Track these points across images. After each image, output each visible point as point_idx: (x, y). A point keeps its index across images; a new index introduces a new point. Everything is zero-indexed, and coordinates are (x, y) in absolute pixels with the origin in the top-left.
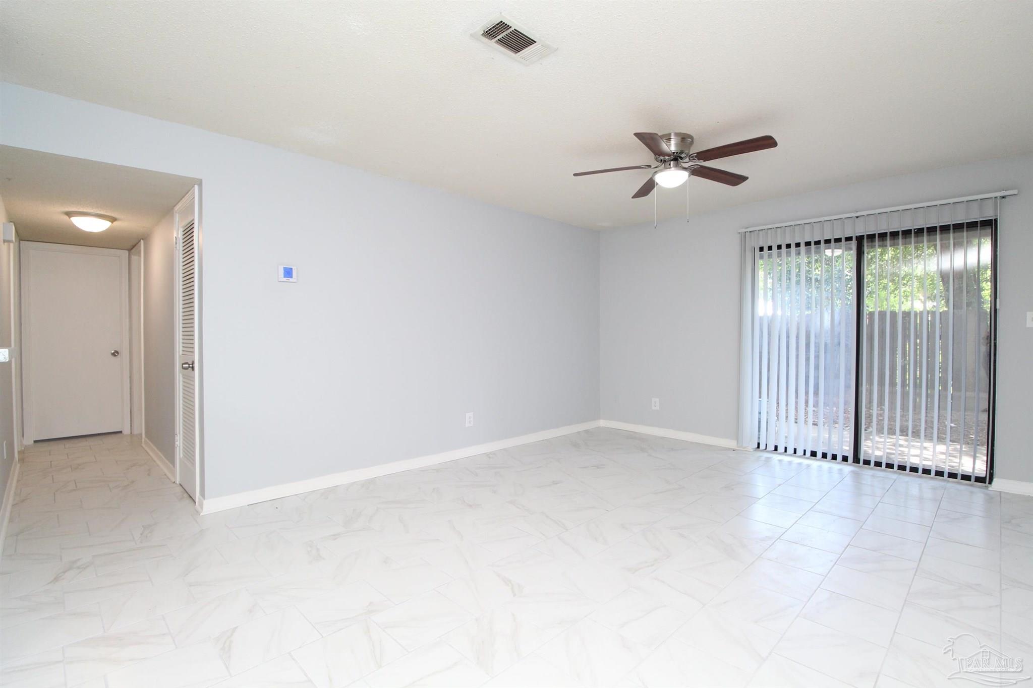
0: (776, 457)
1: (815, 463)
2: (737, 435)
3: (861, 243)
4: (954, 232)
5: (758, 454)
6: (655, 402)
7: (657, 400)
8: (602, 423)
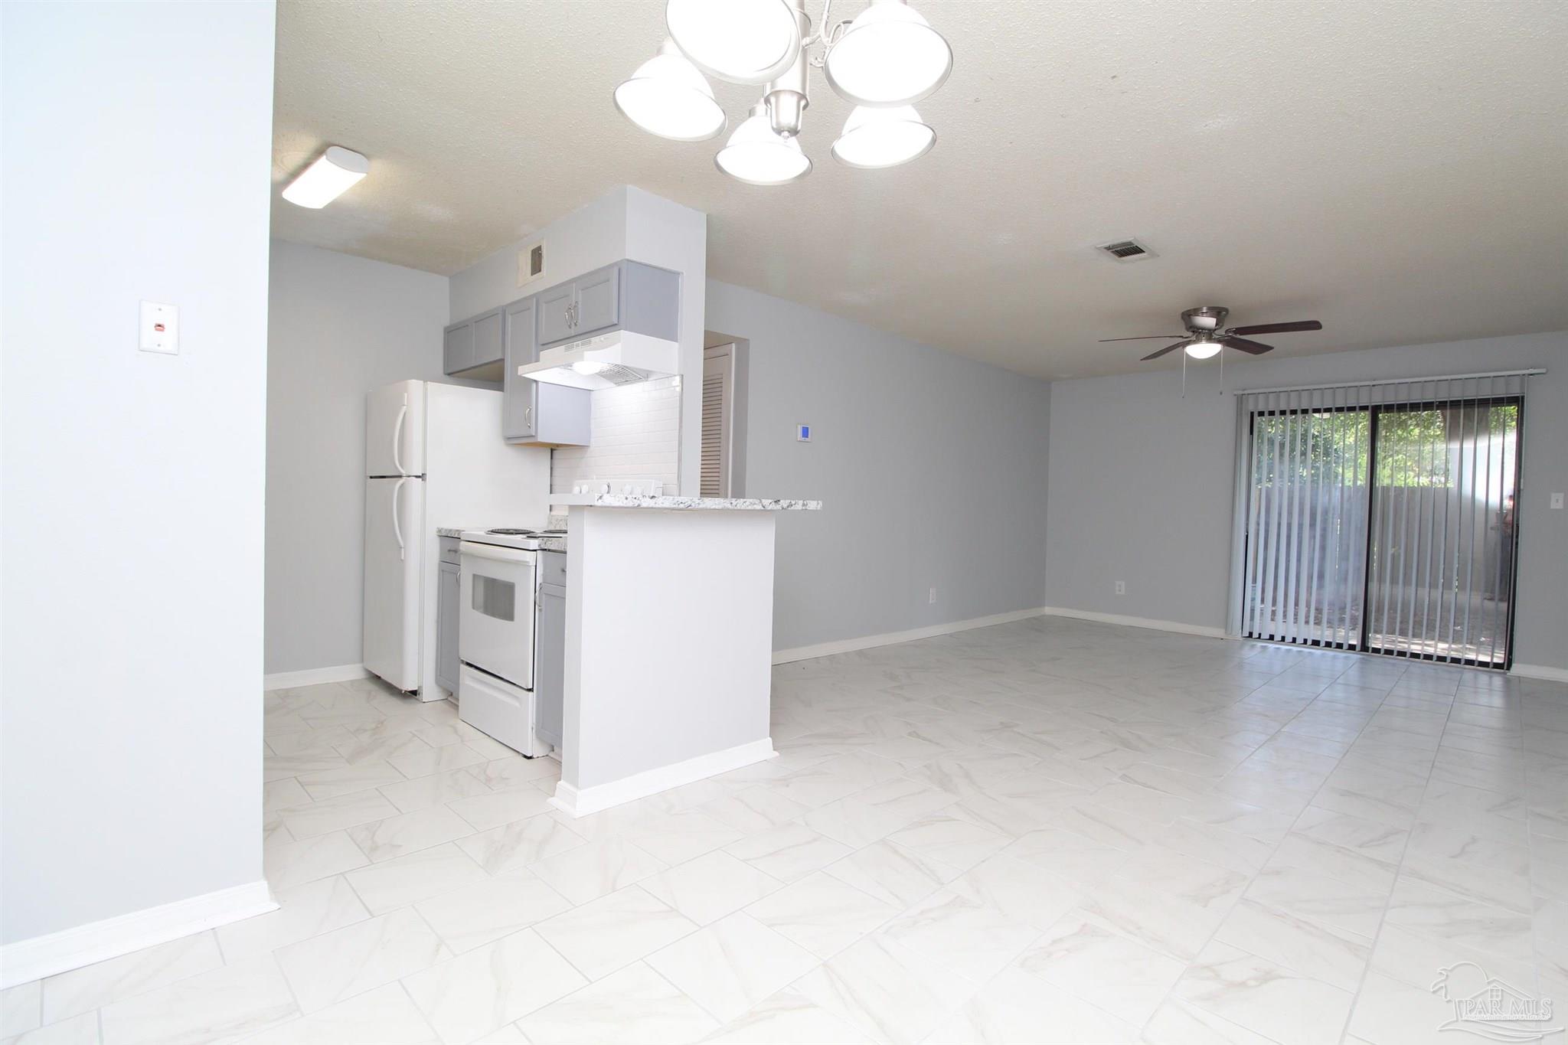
0: (1271, 646)
1: (1317, 652)
2: (1226, 624)
3: (1375, 411)
4: (1450, 409)
5: (1251, 642)
6: (1120, 586)
7: (1123, 584)
8: (1048, 610)
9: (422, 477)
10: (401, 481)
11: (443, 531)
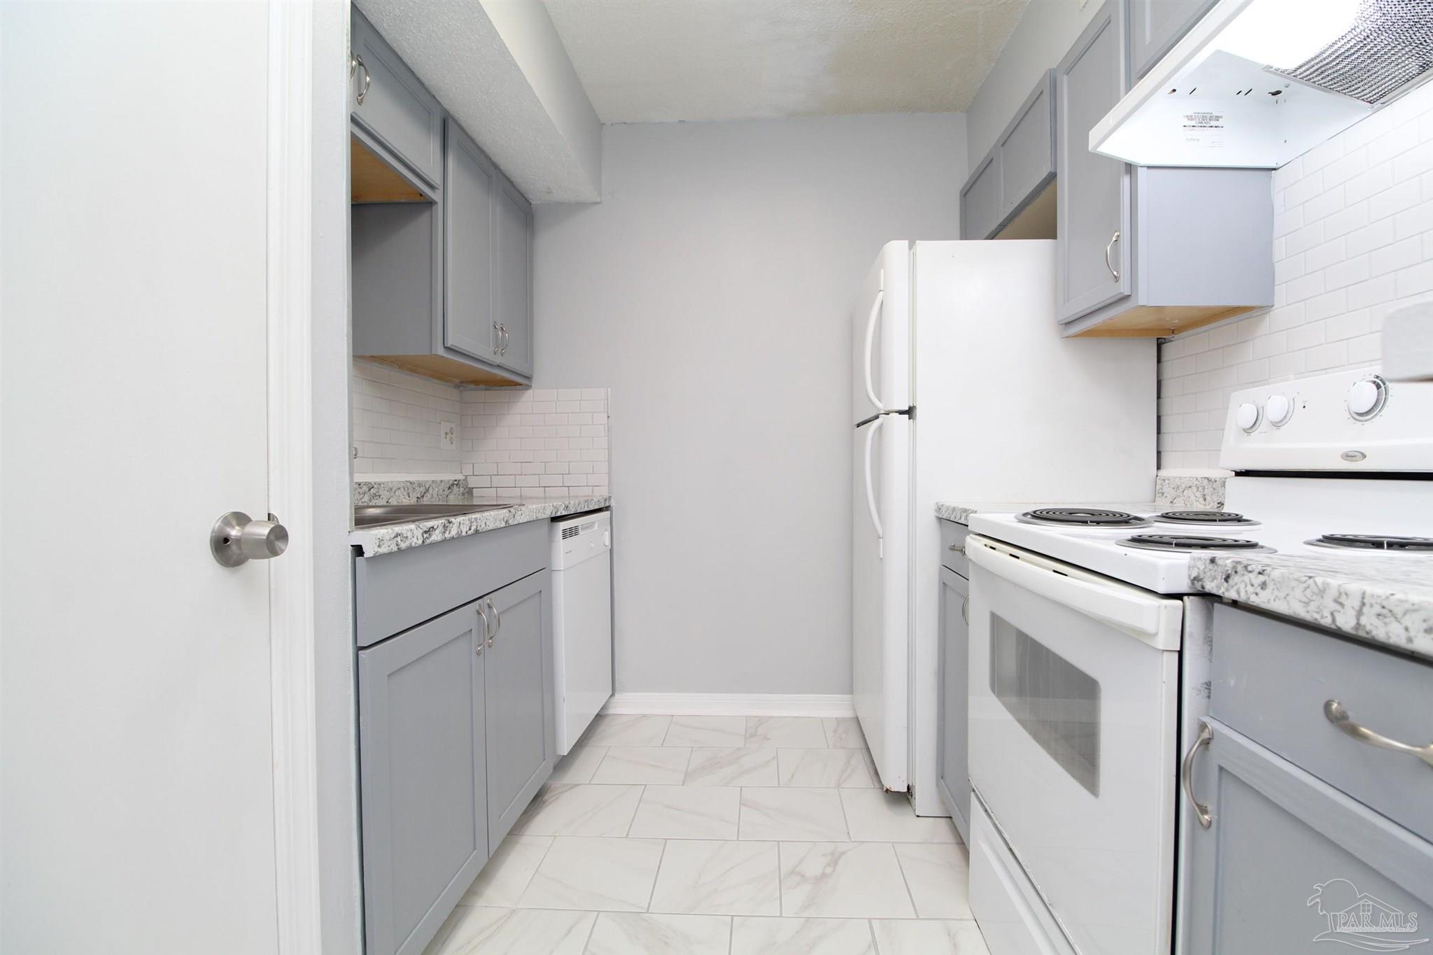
9: (910, 412)
10: (876, 423)
11: (944, 510)
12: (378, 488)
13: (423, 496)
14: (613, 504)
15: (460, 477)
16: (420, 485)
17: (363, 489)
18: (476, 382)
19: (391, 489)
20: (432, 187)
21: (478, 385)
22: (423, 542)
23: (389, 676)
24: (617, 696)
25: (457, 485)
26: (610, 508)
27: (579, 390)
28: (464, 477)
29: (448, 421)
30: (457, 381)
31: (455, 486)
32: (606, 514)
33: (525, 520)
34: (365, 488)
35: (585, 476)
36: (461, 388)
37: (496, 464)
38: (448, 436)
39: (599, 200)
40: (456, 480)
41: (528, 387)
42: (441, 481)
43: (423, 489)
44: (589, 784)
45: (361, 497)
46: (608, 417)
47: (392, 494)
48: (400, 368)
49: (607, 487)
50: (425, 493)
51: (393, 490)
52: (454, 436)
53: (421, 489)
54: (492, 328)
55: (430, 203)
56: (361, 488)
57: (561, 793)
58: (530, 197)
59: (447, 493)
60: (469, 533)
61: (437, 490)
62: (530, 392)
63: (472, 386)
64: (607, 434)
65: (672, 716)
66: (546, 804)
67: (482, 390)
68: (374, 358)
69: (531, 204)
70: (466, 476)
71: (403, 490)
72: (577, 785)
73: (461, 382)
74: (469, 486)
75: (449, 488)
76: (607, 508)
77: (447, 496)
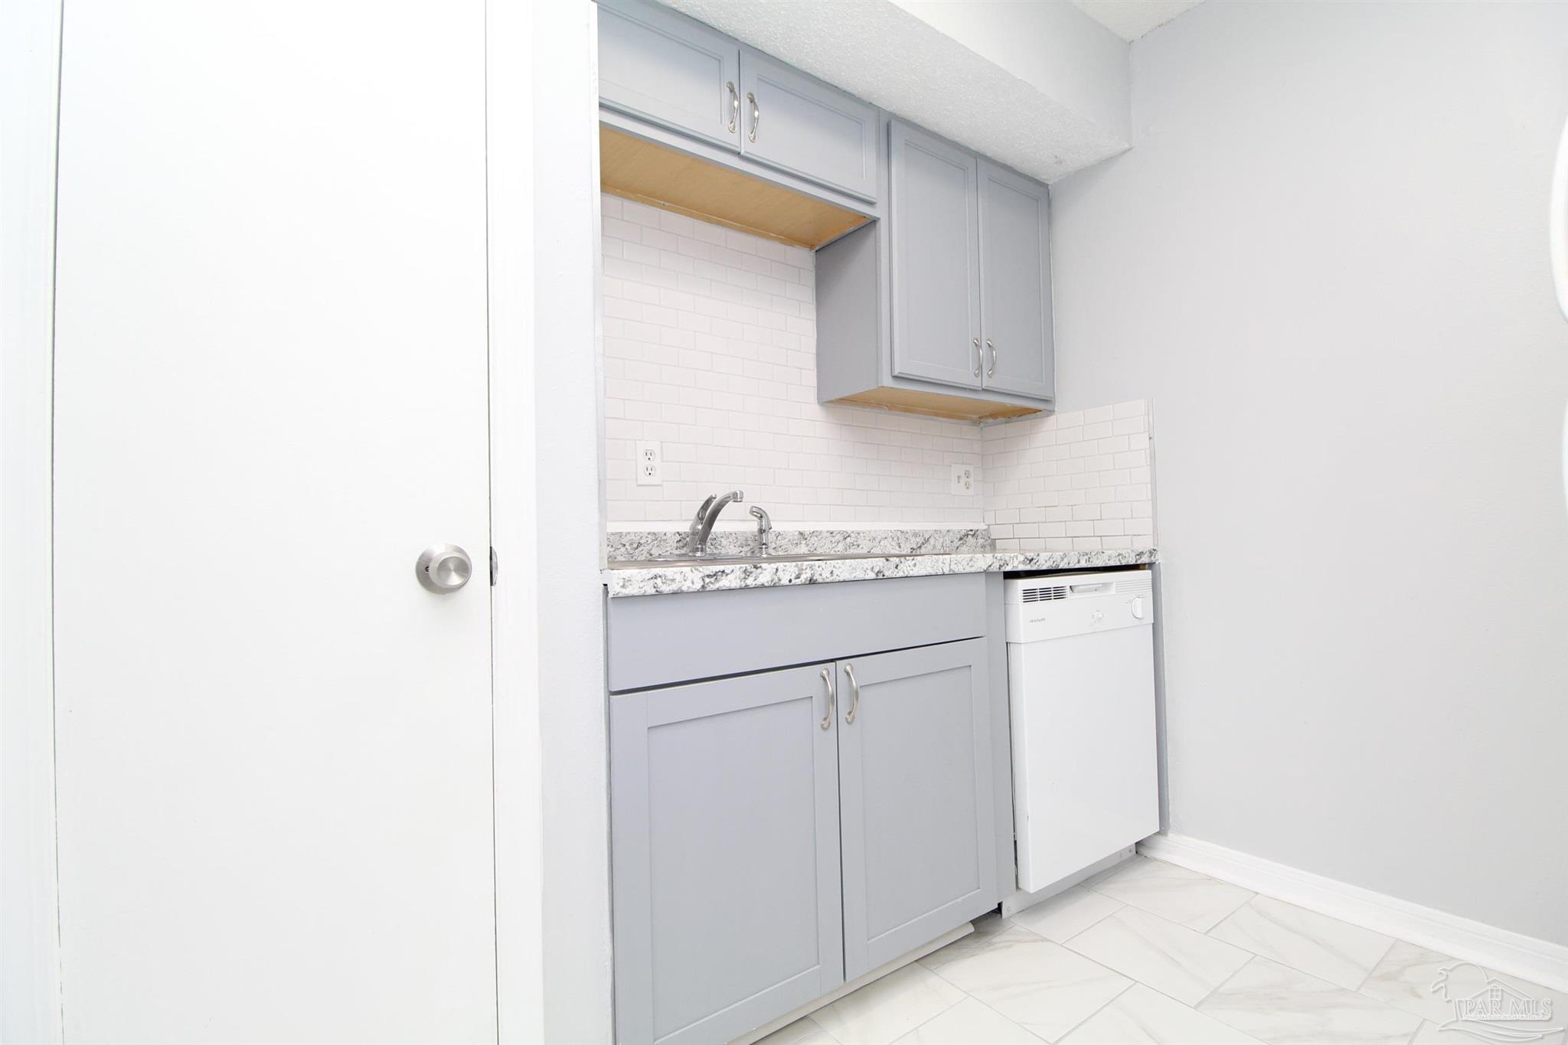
12: (856, 537)
13: (920, 547)
14: (1159, 559)
15: (982, 526)
16: (915, 535)
17: (837, 538)
18: (994, 415)
19: (874, 539)
20: (871, 204)
21: (997, 418)
22: (703, 587)
23: (649, 728)
24: (1171, 836)
25: (973, 535)
26: (1155, 566)
27: (1111, 406)
28: (986, 527)
29: (963, 463)
30: (975, 417)
31: (970, 537)
32: (1145, 575)
33: (923, 572)
34: (839, 537)
35: (1122, 521)
36: (982, 425)
37: (1018, 510)
38: (964, 480)
39: (1127, 146)
40: (971, 530)
41: (1051, 412)
42: (948, 531)
43: (920, 540)
44: (1061, 945)
45: (833, 545)
46: (1150, 438)
47: (875, 544)
48: (890, 409)
49: (1151, 537)
50: (923, 543)
51: (877, 541)
52: (971, 480)
53: (918, 539)
54: (971, 346)
55: (873, 222)
56: (833, 537)
57: (1019, 941)
58: (1043, 177)
59: (958, 545)
60: (798, 581)
61: (941, 540)
62: (1052, 418)
63: (991, 421)
64: (1149, 463)
65: (1258, 893)
66: (992, 947)
67: (1001, 424)
68: (843, 401)
69: (1047, 185)
70: (989, 525)
71: (891, 539)
72: (1045, 940)
73: (980, 418)
74: (992, 537)
75: (961, 539)
76: (1150, 566)
77: (957, 548)
